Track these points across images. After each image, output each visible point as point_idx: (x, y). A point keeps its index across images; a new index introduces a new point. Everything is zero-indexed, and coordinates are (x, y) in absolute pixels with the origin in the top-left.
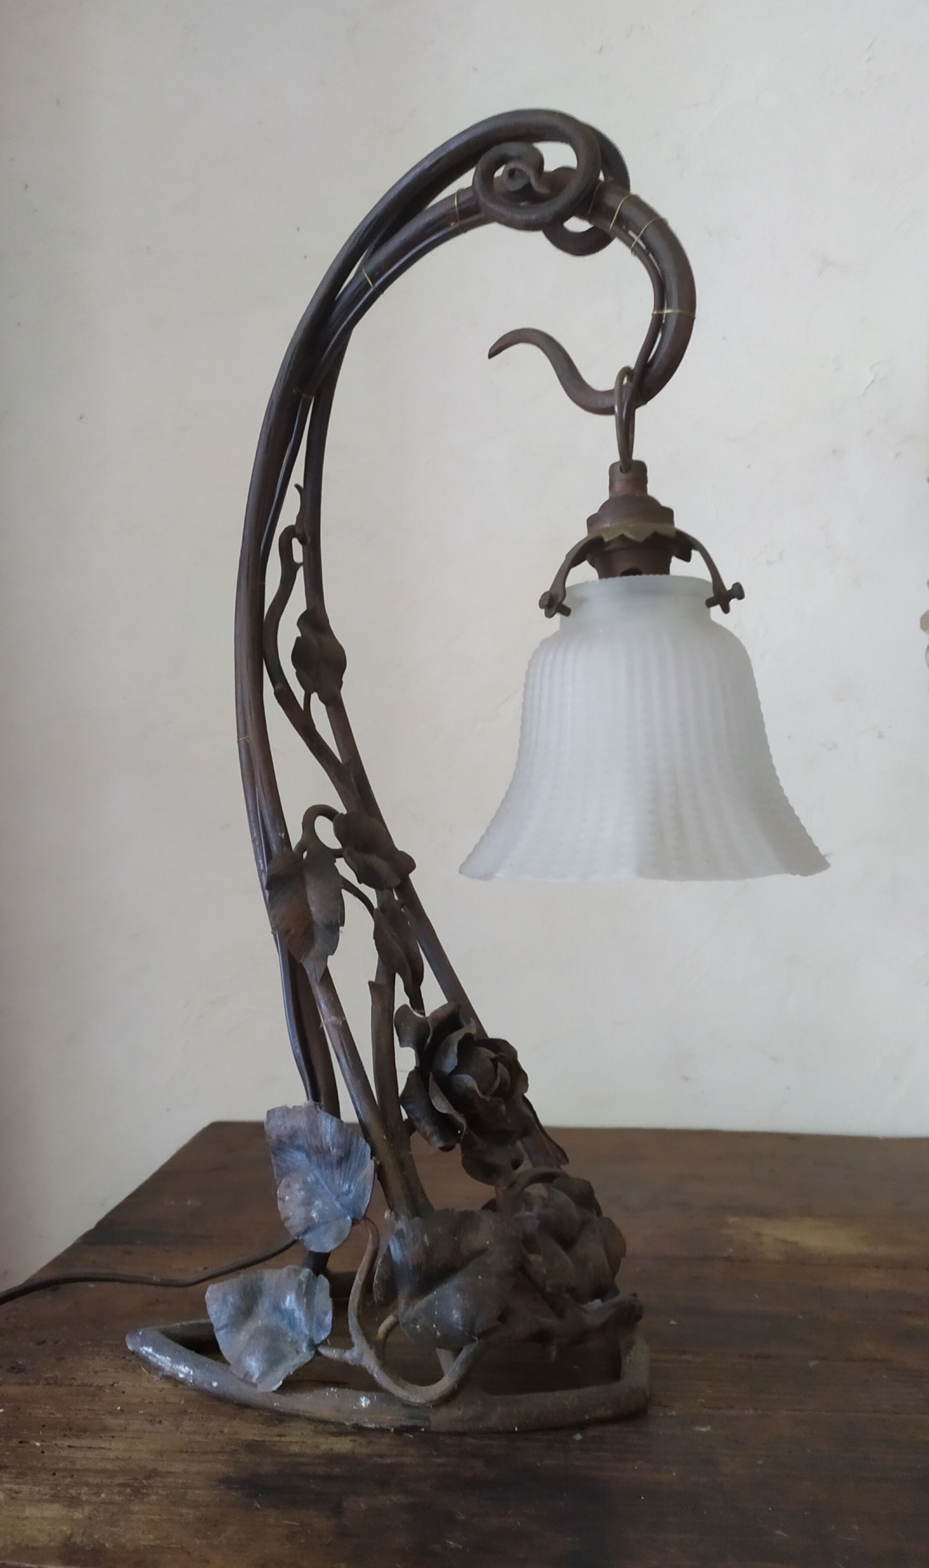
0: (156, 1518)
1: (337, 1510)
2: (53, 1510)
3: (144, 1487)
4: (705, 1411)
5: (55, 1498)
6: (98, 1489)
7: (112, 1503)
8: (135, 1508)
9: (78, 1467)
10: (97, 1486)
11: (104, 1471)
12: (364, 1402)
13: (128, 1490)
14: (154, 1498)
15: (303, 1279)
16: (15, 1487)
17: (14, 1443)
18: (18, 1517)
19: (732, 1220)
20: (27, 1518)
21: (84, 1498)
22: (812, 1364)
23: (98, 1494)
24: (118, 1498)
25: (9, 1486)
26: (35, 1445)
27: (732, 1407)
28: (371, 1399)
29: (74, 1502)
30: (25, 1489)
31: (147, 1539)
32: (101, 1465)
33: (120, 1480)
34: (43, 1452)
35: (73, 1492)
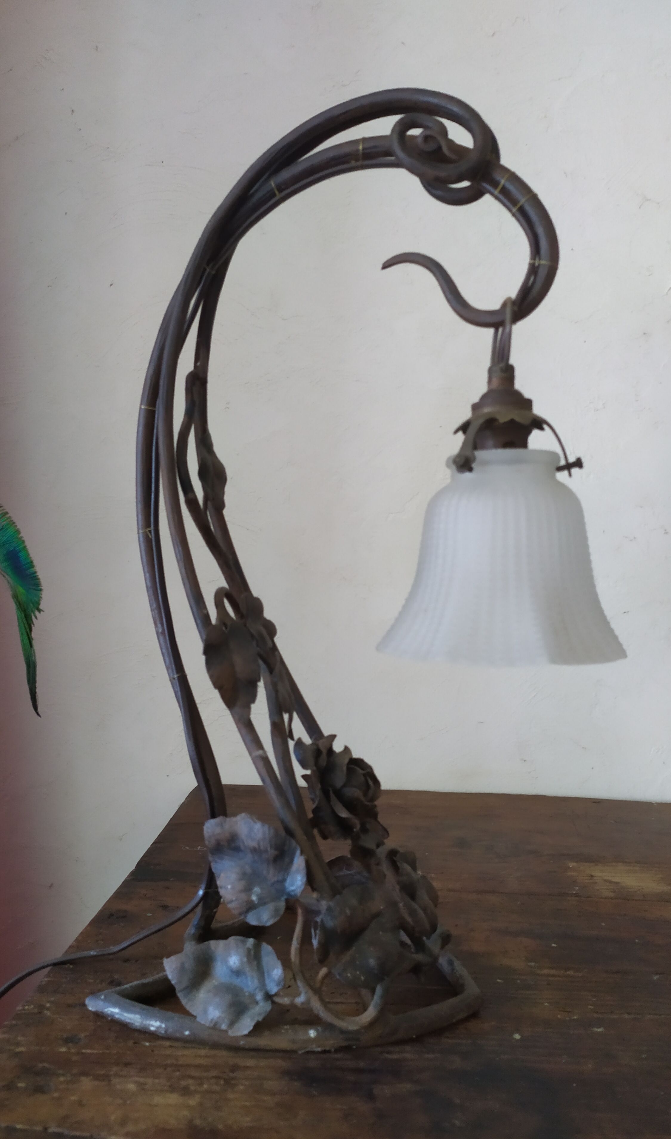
0: (247, 1103)
1: (371, 1097)
2: (173, 1098)
3: (233, 1079)
4: (596, 1015)
5: (172, 1089)
6: (200, 1081)
7: (212, 1092)
8: (231, 1096)
9: (180, 1063)
10: (200, 1078)
11: (198, 1066)
12: (312, 1033)
13: (222, 1082)
14: (242, 1087)
15: (250, 947)
16: (142, 1080)
17: (130, 1043)
18: (150, 1105)
19: (571, 865)
20: (156, 1105)
21: (192, 1088)
22: (656, 977)
23: (201, 1084)
24: (216, 1088)
25: (136, 1079)
26: (145, 1046)
27: (612, 1012)
28: (317, 1031)
29: (186, 1092)
30: (149, 1081)
31: (246, 1121)
32: (198, 1061)
33: (214, 1073)
34: (153, 1051)
35: (183, 1083)
